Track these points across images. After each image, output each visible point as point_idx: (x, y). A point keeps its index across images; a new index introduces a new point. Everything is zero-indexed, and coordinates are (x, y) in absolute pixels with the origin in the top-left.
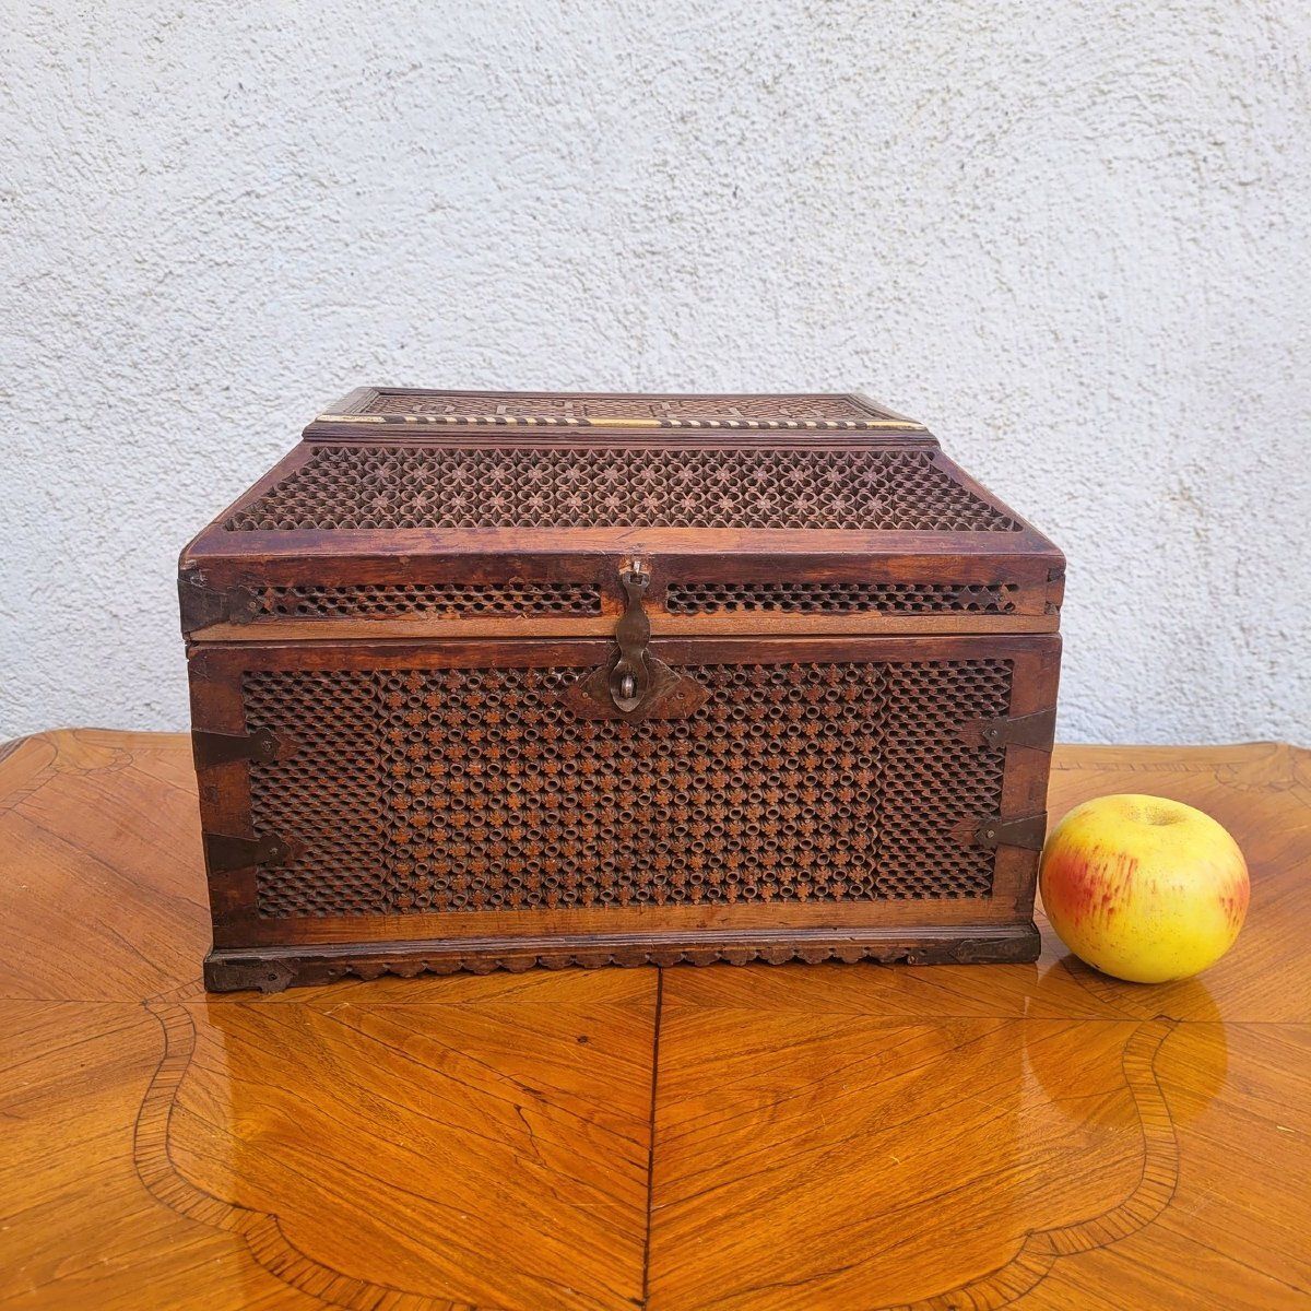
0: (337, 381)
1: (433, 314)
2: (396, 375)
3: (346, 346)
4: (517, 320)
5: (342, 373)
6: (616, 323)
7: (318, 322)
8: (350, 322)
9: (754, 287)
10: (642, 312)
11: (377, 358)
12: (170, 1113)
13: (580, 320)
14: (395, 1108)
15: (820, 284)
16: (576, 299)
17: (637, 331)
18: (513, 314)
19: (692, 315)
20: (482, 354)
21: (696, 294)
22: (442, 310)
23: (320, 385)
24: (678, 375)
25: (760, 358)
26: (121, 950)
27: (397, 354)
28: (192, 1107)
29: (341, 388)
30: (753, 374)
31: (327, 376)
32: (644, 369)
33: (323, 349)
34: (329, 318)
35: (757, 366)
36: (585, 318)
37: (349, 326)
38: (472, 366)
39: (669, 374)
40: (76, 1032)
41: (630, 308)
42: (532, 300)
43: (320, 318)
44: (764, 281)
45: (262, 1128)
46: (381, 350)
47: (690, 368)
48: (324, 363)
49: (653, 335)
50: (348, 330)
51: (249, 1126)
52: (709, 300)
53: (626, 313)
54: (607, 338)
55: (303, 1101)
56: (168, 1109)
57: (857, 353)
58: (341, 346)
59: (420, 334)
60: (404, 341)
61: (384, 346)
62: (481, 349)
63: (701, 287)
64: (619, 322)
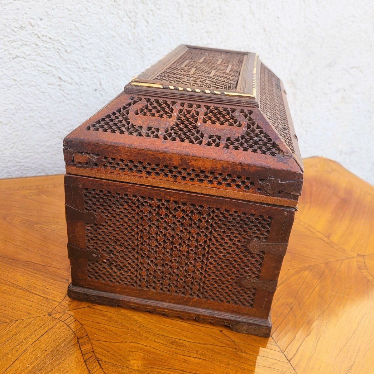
0: (13, 33)
1: (54, 7)
2: (39, 32)
3: (17, 18)
4: (88, 12)
5: (15, 29)
6: (126, 16)
7: (4, 7)
8: (18, 7)
9: (175, 5)
10: (136, 12)
11: (30, 24)
12: (100, 365)
13: (113, 14)
14: (181, 341)
15: (197, 7)
16: (111, 5)
17: (134, 19)
18: (87, 9)
19: (153, 15)
20: (75, 25)
21: (155, 7)
22: (58, 5)
23: (6, 34)
24: (148, 37)
25: (176, 32)
26: (21, 291)
27: (39, 22)
28: (107, 360)
29: (15, 35)
30: (173, 38)
31: (9, 30)
32: (136, 34)
33: (7, 19)
34: (9, 5)
35: (175, 35)
36: (115, 13)
37: (18, 9)
38: (71, 29)
39: (145, 36)
40: (31, 335)
41: (132, 10)
42: (94, 4)
43: (4, 5)
44: (178, 3)
45: (140, 363)
46: (32, 21)
47: (152, 35)
48: (7, 25)
49: (140, 21)
50: (18, 11)
51: (135, 363)
52: (160, 9)
53: (130, 12)
54: (122, 21)
55: (146, 346)
56: (97, 363)
57: (207, 32)
58: (15, 18)
59: (49, 15)
60: (42, 17)
61: (33, 19)
62: (74, 23)
63: (157, 4)
64: (127, 15)
